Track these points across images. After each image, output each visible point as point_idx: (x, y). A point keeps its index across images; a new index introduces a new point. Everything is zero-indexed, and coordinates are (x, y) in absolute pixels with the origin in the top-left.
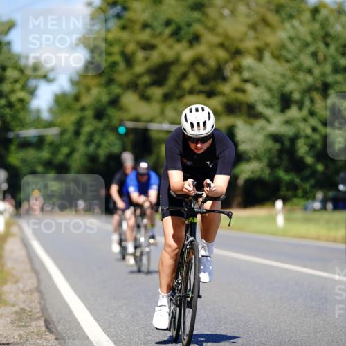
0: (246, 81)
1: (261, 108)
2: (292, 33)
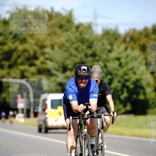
0: (47, 59)
1: (54, 72)
2: (67, 38)
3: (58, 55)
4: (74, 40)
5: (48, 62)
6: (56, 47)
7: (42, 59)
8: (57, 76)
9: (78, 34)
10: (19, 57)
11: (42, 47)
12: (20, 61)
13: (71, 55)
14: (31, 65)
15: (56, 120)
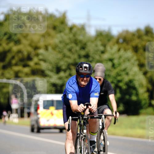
0: (40, 60)
1: (48, 72)
3: (52, 56)
4: (68, 41)
5: (42, 63)
6: (50, 48)
7: (36, 60)
8: (50, 77)
9: (71, 36)
10: (13, 58)
11: (36, 48)
12: (14, 62)
13: (65, 56)
14: (25, 66)
15: (48, 121)
